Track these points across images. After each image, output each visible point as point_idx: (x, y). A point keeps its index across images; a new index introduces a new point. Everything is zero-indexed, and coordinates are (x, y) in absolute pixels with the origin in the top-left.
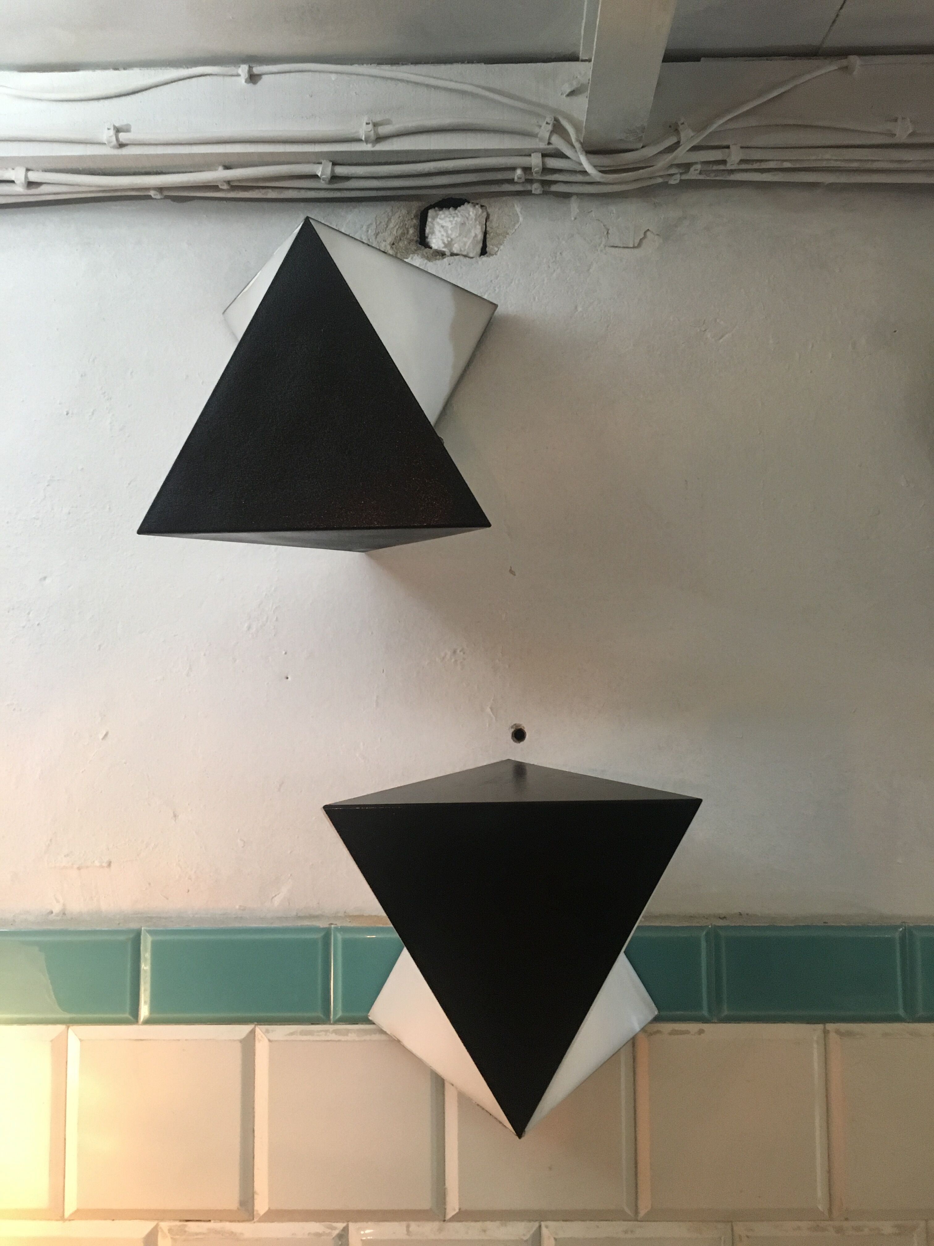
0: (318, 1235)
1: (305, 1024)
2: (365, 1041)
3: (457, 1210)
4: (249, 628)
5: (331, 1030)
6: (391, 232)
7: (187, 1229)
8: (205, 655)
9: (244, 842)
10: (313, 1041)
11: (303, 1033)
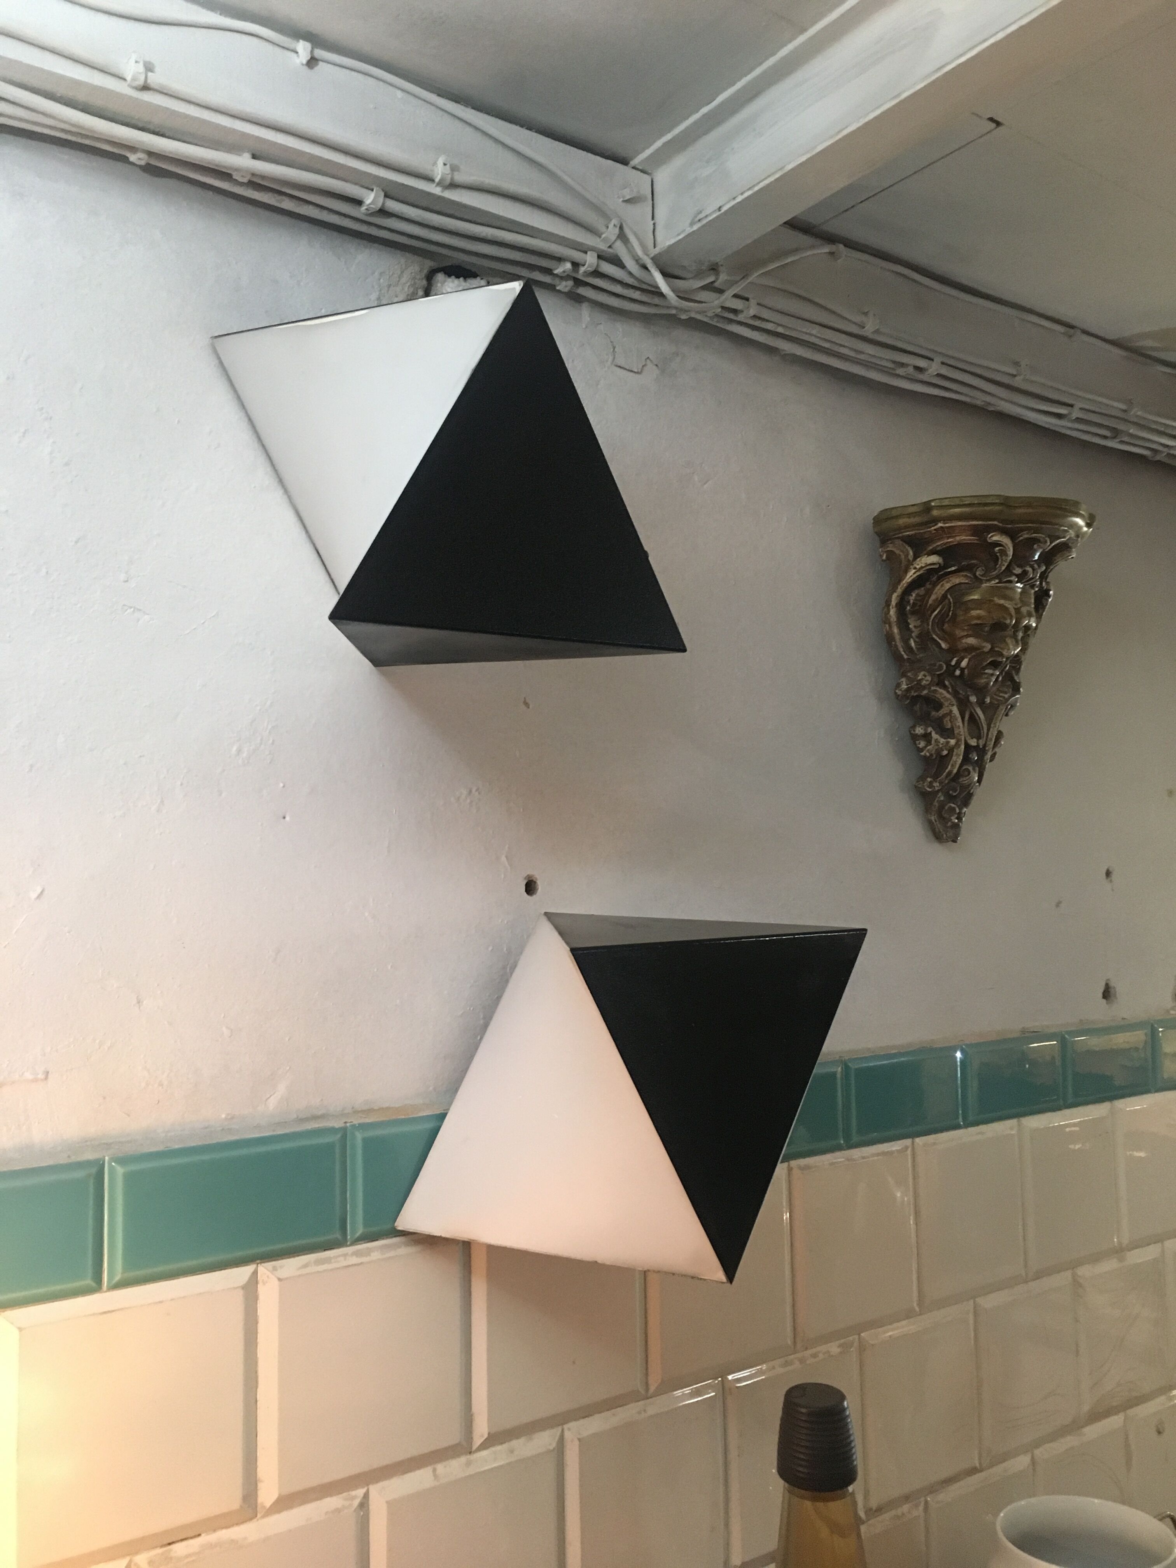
0: (338, 1511)
1: (318, 1252)
2: (390, 1258)
3: (486, 1436)
4: (239, 751)
5: (350, 1253)
6: (403, 289)
7: (172, 1554)
8: (182, 784)
9: (232, 1030)
10: (332, 1270)
11: (318, 1262)
